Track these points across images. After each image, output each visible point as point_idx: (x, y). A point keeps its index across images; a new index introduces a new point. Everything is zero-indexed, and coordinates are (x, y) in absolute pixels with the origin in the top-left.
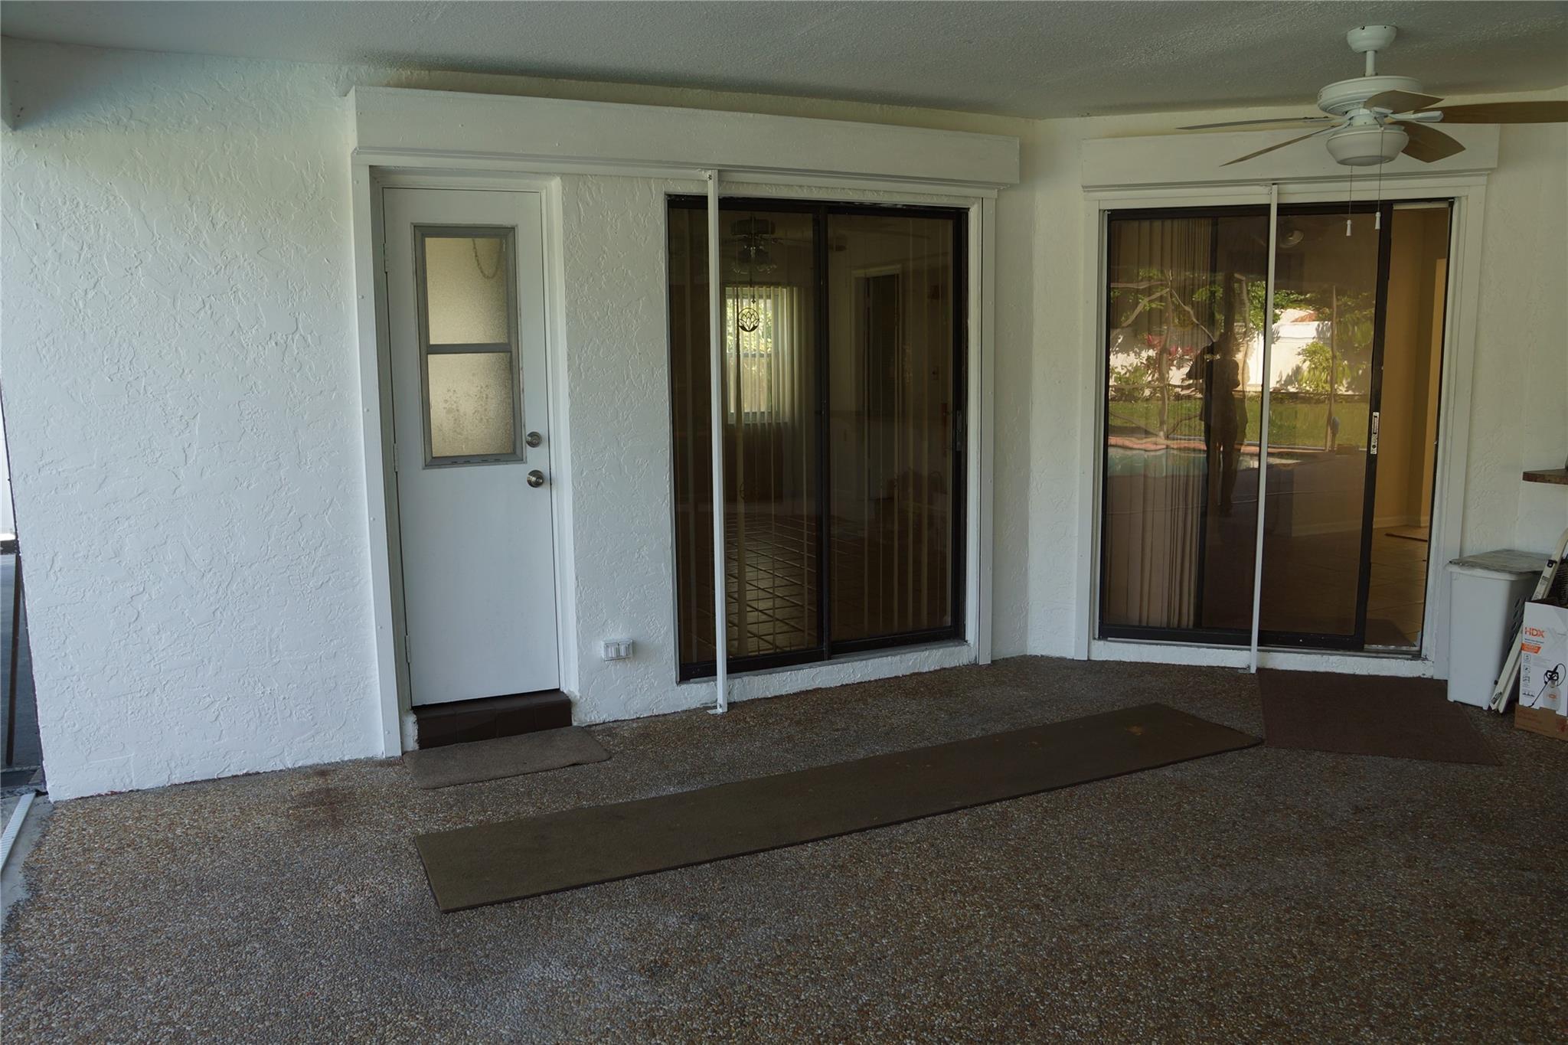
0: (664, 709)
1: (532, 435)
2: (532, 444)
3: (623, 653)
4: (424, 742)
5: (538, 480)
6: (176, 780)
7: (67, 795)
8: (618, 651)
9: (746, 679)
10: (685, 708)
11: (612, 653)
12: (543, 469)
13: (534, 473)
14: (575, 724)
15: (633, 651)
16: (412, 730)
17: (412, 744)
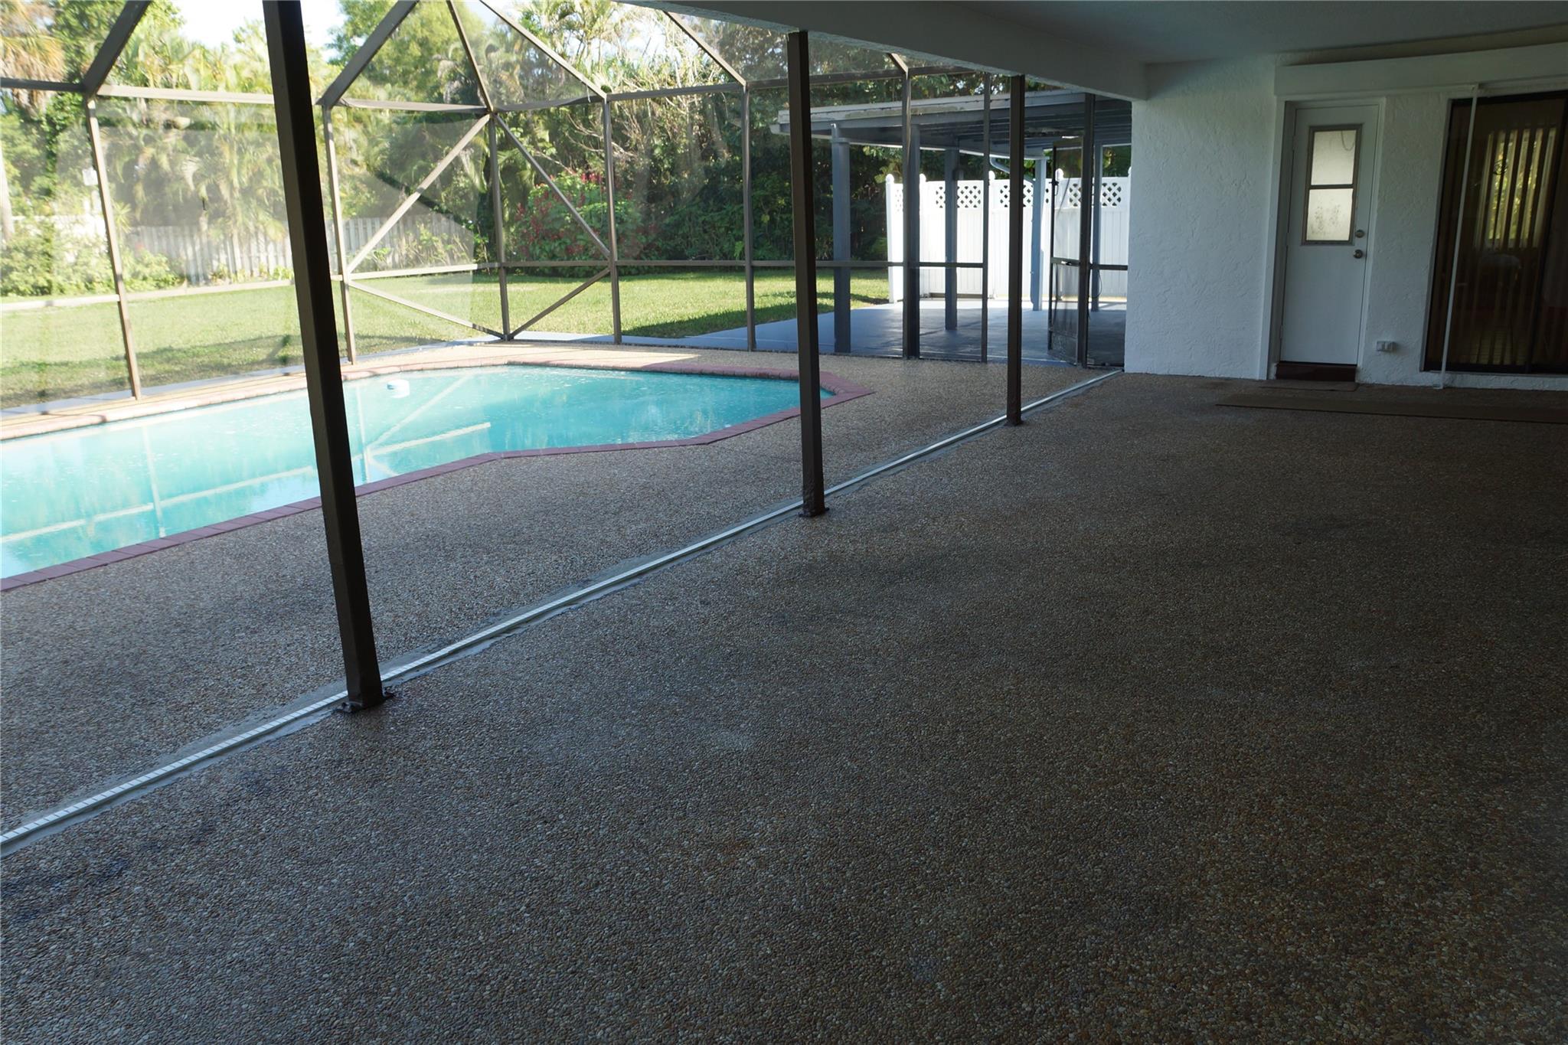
0: (1410, 383)
1: (1360, 231)
2: (1359, 237)
3: (1386, 347)
4: (1278, 376)
5: (1359, 254)
6: (1172, 372)
7: (1131, 371)
8: (1383, 346)
9: (1465, 375)
10: (1423, 384)
11: (1380, 347)
12: (1363, 249)
13: (1358, 252)
14: (1357, 381)
15: (1393, 348)
16: (1274, 369)
17: (1273, 376)
